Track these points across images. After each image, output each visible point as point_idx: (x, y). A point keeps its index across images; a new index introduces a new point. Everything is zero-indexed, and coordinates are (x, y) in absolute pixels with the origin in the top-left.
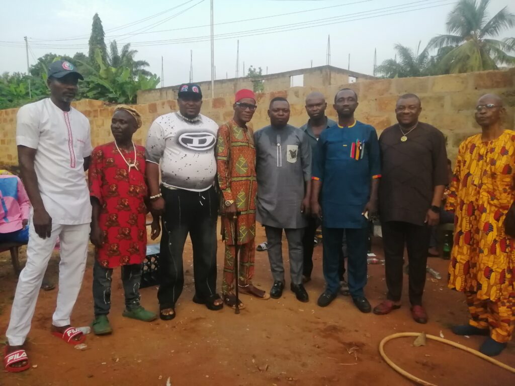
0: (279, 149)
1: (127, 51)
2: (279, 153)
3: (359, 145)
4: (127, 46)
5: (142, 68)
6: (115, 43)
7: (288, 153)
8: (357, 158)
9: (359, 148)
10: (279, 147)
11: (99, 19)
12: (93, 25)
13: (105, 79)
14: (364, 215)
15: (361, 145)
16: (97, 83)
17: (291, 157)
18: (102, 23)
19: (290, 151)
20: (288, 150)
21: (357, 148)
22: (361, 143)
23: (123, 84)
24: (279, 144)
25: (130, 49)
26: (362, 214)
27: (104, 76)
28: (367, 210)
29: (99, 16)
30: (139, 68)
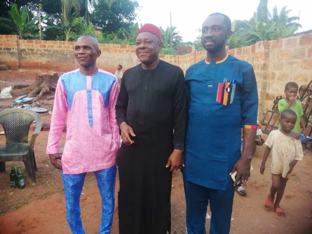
1: (284, 11)
3: (227, 86)
4: (284, 8)
5: (293, 21)
8: (225, 103)
9: (227, 90)
13: (258, 31)
16: (251, 34)
22: (229, 84)
23: (268, 34)
25: (286, 10)
27: (257, 30)
28: (236, 170)
30: (291, 22)
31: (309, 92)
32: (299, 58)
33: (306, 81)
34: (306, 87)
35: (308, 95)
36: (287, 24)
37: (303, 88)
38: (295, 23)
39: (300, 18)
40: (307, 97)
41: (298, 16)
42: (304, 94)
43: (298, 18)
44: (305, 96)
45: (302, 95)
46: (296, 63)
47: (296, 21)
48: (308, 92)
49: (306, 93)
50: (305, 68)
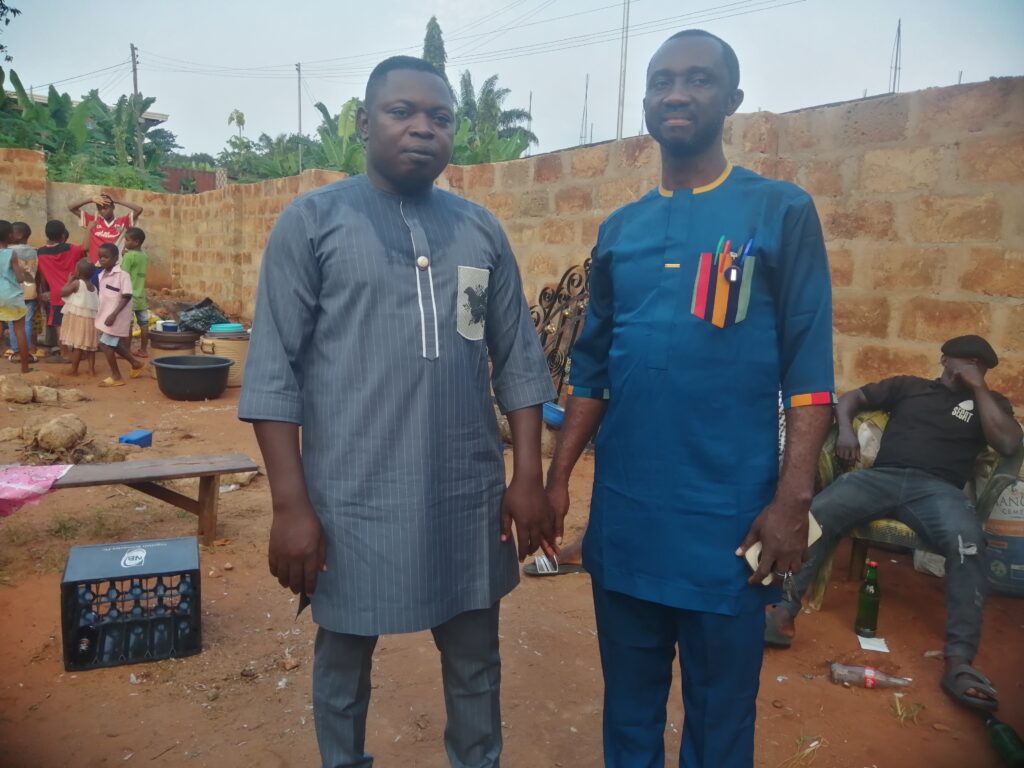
0: (425, 281)
1: (491, 91)
2: (426, 297)
3: (728, 264)
4: (491, 82)
5: (516, 123)
6: (469, 75)
7: (463, 300)
8: (719, 318)
9: (727, 275)
10: (423, 270)
11: (437, 26)
12: (425, 40)
14: (742, 558)
15: (738, 263)
17: (470, 317)
18: (442, 35)
19: (469, 291)
20: (462, 288)
21: (720, 276)
22: (734, 255)
24: (422, 261)
25: (496, 88)
26: (739, 552)
28: (758, 538)
29: (438, 22)
30: (512, 125)
31: (563, 302)
32: (536, 216)
33: (555, 273)
34: (555, 290)
35: (561, 309)
36: (501, 128)
37: (548, 291)
38: (520, 127)
39: (532, 115)
40: (559, 314)
41: (527, 110)
42: (551, 307)
43: (528, 117)
44: (553, 311)
45: (547, 310)
46: (530, 227)
47: (523, 124)
48: (560, 302)
49: (557, 305)
50: (551, 242)
